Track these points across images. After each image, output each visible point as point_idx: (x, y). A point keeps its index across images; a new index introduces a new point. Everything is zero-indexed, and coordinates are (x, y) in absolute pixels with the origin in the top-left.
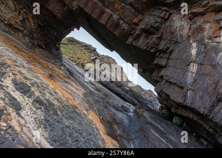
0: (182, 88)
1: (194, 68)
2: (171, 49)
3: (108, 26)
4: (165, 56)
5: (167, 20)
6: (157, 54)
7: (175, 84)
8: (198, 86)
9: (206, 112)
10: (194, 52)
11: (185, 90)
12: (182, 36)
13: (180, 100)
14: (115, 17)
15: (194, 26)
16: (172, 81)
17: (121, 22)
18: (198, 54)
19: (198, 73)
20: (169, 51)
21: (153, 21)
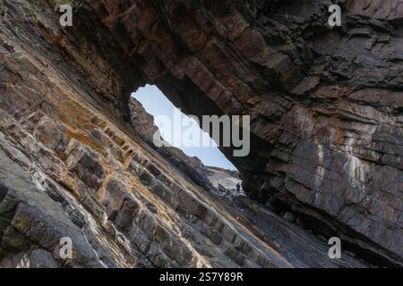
0: (310, 189)
1: (321, 171)
2: (294, 144)
3: (217, 103)
4: (286, 150)
5: (289, 110)
6: (277, 146)
7: (301, 184)
8: (327, 190)
9: (335, 214)
10: (321, 155)
11: (313, 192)
12: (306, 133)
13: (307, 201)
14: (228, 93)
15: (319, 125)
16: (298, 180)
17: (233, 100)
18: (325, 158)
19: (325, 177)
20: (292, 146)
21: (274, 109)
